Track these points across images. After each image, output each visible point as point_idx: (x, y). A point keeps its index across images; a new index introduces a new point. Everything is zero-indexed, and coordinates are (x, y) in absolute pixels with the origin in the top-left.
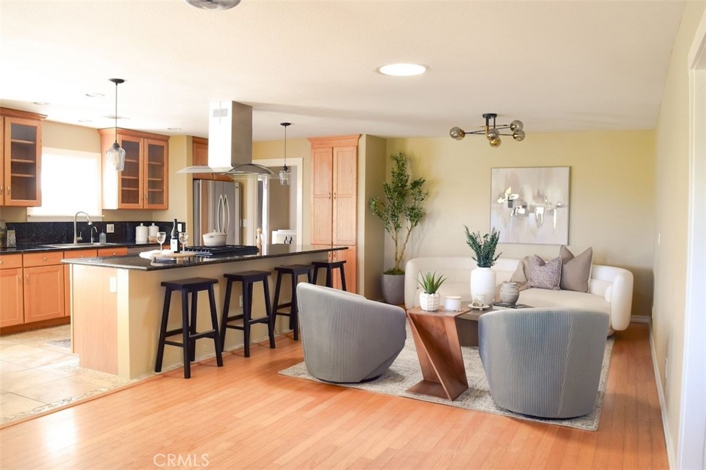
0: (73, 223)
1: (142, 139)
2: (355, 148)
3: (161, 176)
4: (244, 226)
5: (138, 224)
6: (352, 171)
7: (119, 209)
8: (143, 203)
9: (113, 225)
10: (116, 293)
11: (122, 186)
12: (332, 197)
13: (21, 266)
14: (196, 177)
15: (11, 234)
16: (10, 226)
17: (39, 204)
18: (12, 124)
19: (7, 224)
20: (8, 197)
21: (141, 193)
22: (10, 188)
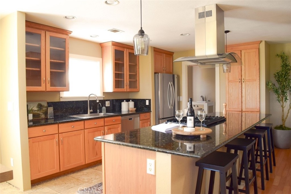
0: (88, 101)
1: (125, 49)
2: (258, 49)
3: (135, 72)
5: (122, 100)
6: (255, 64)
7: (114, 92)
8: (126, 88)
9: (109, 102)
10: (155, 176)
11: (115, 78)
12: (241, 82)
13: (57, 132)
14: (156, 72)
15: (51, 110)
16: (50, 104)
17: (68, 90)
18: (50, 36)
19: (48, 103)
20: (48, 85)
21: (125, 82)
22: (49, 79)
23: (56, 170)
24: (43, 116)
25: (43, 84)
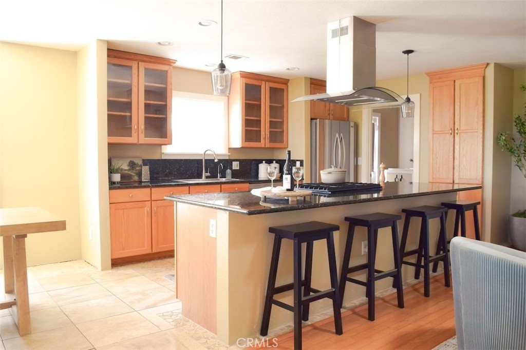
0: (202, 160)
1: (263, 83)
2: (482, 78)
3: (282, 117)
4: (359, 164)
5: (261, 161)
6: (477, 104)
7: (242, 148)
8: (265, 141)
9: (238, 162)
10: (216, 238)
11: (246, 127)
12: (453, 133)
13: (149, 199)
14: (313, 117)
15: (146, 171)
16: (145, 162)
17: (170, 143)
18: (146, 69)
19: (143, 160)
20: (142, 136)
21: (263, 133)
22: (143, 127)
23: (145, 250)
24: (136, 178)
25: (134, 134)
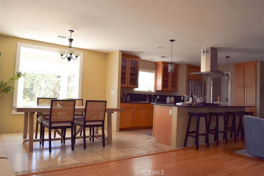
0: (147, 94)
2: (255, 66)
3: (176, 79)
4: (206, 98)
5: (167, 96)
6: (253, 76)
7: (162, 90)
8: (170, 88)
9: (159, 96)
10: (172, 115)
11: (163, 82)
12: (244, 87)
13: (132, 107)
14: (188, 79)
15: (128, 97)
17: (137, 87)
18: (131, 60)
19: (127, 94)
20: (129, 84)
21: (169, 85)
22: (129, 81)
23: (130, 126)
24: (124, 100)
25: (126, 84)
